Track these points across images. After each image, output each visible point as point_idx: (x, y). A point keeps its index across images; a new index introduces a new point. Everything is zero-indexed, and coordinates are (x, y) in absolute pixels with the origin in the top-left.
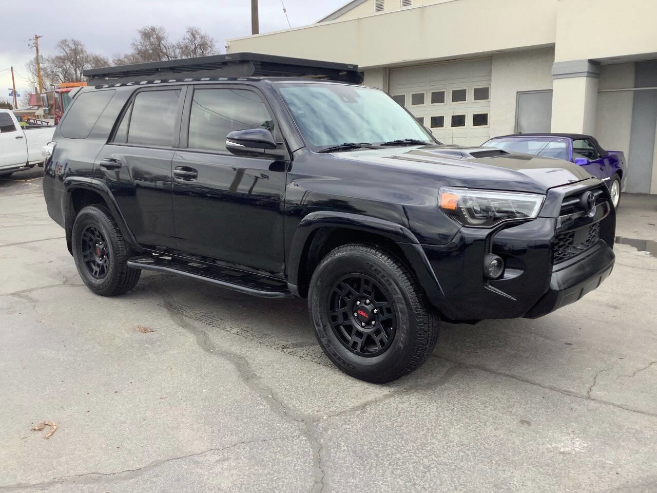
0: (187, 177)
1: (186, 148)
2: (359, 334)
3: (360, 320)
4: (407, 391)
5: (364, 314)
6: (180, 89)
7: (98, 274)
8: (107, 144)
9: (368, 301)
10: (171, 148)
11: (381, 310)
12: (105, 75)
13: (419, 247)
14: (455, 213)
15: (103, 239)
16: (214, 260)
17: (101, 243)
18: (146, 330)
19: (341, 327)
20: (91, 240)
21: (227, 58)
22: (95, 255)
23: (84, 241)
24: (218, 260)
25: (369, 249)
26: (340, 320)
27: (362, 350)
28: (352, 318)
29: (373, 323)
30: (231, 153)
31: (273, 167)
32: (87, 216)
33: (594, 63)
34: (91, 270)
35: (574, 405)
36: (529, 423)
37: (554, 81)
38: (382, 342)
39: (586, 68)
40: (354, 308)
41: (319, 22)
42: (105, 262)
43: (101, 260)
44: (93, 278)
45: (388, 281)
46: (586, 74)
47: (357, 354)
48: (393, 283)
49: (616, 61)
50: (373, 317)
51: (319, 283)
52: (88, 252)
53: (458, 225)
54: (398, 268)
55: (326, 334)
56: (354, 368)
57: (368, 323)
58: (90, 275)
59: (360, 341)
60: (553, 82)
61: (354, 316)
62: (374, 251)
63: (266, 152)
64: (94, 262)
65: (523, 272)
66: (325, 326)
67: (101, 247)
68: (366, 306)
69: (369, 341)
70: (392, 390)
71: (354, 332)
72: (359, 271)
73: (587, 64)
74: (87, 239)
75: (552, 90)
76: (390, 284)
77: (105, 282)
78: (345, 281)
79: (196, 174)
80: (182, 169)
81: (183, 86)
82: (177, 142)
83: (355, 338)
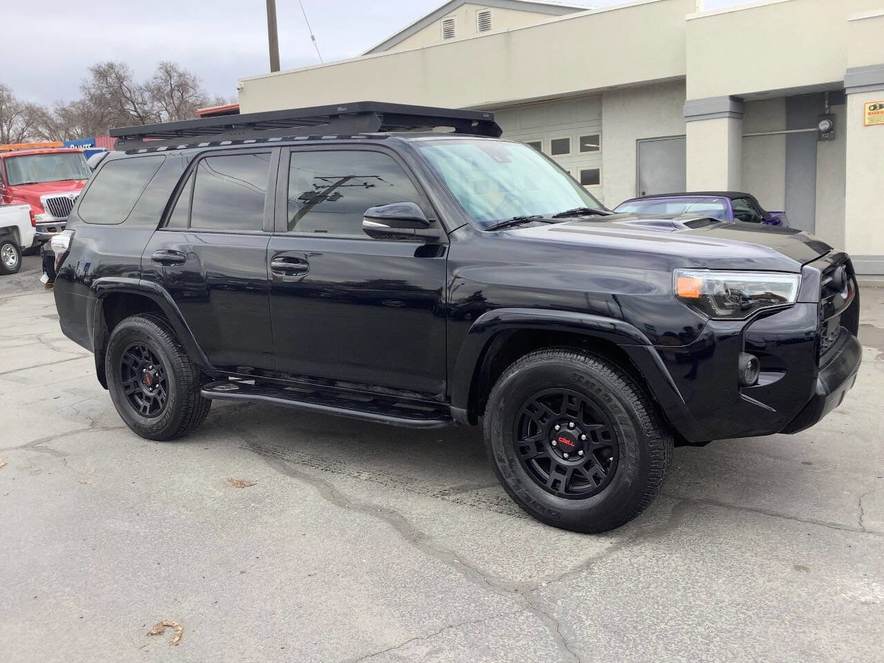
0: (290, 271)
1: (285, 232)
2: (560, 469)
3: (560, 449)
4: (634, 540)
5: (566, 442)
6: (270, 153)
7: (148, 411)
8: (157, 229)
9: (572, 424)
10: (262, 232)
11: (593, 435)
12: (143, 136)
13: (652, 349)
14: (698, 303)
15: (156, 361)
16: (332, 382)
17: (151, 367)
18: (242, 484)
19: (533, 460)
20: (136, 364)
21: (340, 109)
22: (141, 384)
23: (125, 366)
24: (341, 381)
25: (575, 356)
26: (533, 452)
27: (567, 490)
28: (549, 448)
29: (581, 452)
30: (369, 237)
31: (420, 253)
32: (131, 331)
34: (137, 406)
35: (850, 541)
36: (805, 569)
37: (688, 125)
38: (597, 479)
39: (727, 106)
40: (551, 434)
41: (367, 54)
42: (159, 393)
43: (151, 392)
44: (141, 417)
45: (607, 395)
46: (728, 115)
47: (560, 496)
48: (613, 397)
50: (581, 445)
51: (502, 404)
52: (130, 380)
53: (704, 318)
54: (619, 378)
55: (513, 471)
56: (558, 515)
57: (573, 454)
58: (136, 413)
59: (563, 479)
60: (685, 127)
61: (551, 445)
62: (583, 358)
63: (416, 233)
64: (141, 395)
65: (784, 374)
66: (511, 461)
67: (152, 372)
68: (569, 431)
69: (576, 477)
70: (614, 540)
71: (553, 466)
72: (561, 385)
73: (728, 101)
74: (129, 363)
75: (685, 135)
76: (610, 400)
77: (161, 421)
78: (539, 400)
79: (305, 266)
80: (284, 261)
81: (273, 148)
82: (272, 224)
83: (556, 475)
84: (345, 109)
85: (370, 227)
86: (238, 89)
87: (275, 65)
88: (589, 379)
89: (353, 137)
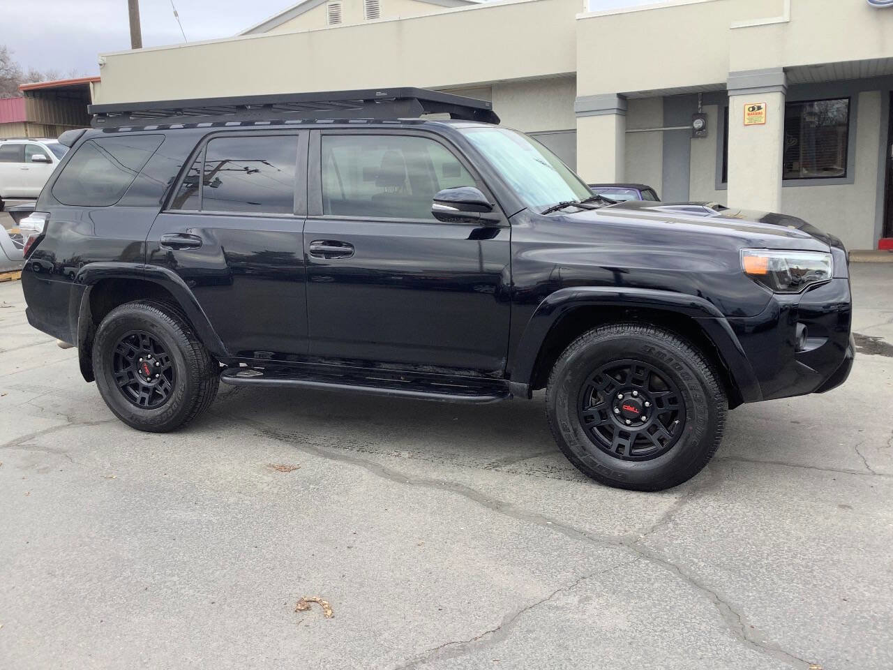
0: (329, 254)
1: (321, 215)
2: (624, 435)
3: (622, 416)
5: (632, 409)
6: (297, 135)
7: (146, 401)
8: (161, 212)
9: (636, 393)
10: (294, 215)
11: (659, 402)
13: (724, 321)
15: (157, 349)
17: (149, 356)
18: (283, 468)
19: (595, 428)
20: (131, 353)
22: (136, 375)
23: (117, 356)
25: (645, 330)
26: (597, 420)
27: (631, 454)
28: (612, 416)
29: (644, 418)
32: (129, 321)
33: (622, 97)
34: (132, 399)
37: (578, 120)
38: (661, 441)
39: (615, 103)
40: (613, 401)
42: (161, 383)
43: (148, 382)
44: (138, 409)
45: (677, 364)
46: (615, 111)
47: (625, 459)
48: (684, 365)
49: (644, 96)
50: (644, 411)
51: (568, 378)
52: (123, 371)
53: (769, 292)
54: (688, 348)
55: (578, 439)
56: (624, 477)
57: (636, 420)
58: (132, 405)
59: (627, 443)
60: (576, 121)
61: (614, 413)
62: (652, 331)
64: (136, 386)
66: (575, 431)
67: (151, 362)
68: (634, 399)
69: (640, 440)
70: (677, 495)
71: (616, 432)
72: (629, 357)
73: (616, 99)
74: (123, 352)
75: (576, 130)
76: (681, 368)
77: (166, 412)
78: (605, 372)
79: (349, 249)
80: (323, 244)
81: (300, 131)
82: (304, 208)
83: (618, 440)
84: (384, 94)
85: (440, 210)
86: (101, 65)
87: (136, 41)
88: (660, 349)
89: (384, 122)
